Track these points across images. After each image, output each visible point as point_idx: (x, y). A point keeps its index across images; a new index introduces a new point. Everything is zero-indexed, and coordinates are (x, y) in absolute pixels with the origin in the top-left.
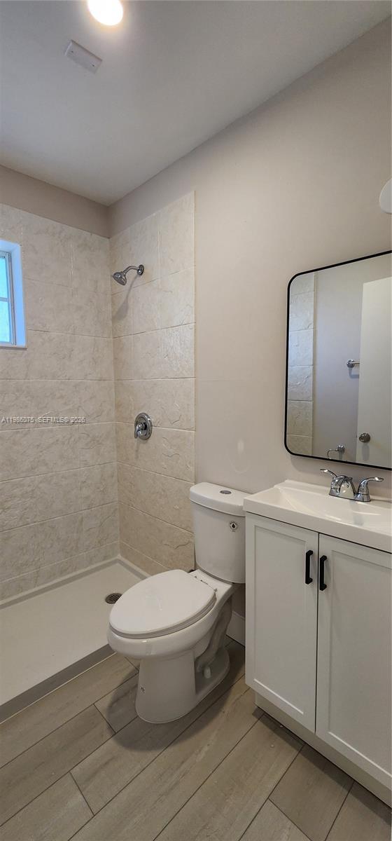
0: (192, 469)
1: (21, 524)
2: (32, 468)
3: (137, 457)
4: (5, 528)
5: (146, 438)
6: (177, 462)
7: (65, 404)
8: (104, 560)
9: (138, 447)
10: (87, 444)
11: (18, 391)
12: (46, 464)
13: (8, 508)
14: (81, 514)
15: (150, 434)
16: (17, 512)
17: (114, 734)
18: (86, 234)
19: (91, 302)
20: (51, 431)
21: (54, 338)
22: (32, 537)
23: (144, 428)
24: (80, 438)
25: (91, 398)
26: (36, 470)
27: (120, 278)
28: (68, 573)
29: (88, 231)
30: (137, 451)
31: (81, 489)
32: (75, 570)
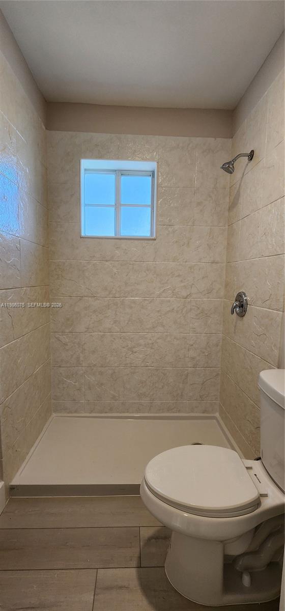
0: (276, 352)
1: (143, 365)
2: (153, 328)
3: (235, 333)
4: (132, 365)
5: (242, 315)
6: (264, 343)
7: (182, 281)
8: (203, 413)
9: (236, 323)
10: (197, 315)
11: (148, 270)
12: (163, 326)
13: (136, 352)
14: (187, 370)
15: (245, 311)
16: (141, 356)
17: (139, 567)
18: (211, 140)
19: (210, 197)
20: (169, 301)
21: (177, 230)
22: (149, 377)
23: (241, 306)
24: (191, 309)
25: (203, 278)
26: (156, 329)
27: (229, 168)
28: (174, 413)
29: (212, 137)
30: (235, 326)
31: (189, 350)
32: (179, 411)
